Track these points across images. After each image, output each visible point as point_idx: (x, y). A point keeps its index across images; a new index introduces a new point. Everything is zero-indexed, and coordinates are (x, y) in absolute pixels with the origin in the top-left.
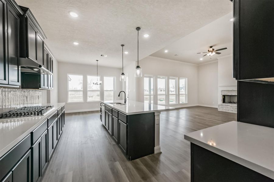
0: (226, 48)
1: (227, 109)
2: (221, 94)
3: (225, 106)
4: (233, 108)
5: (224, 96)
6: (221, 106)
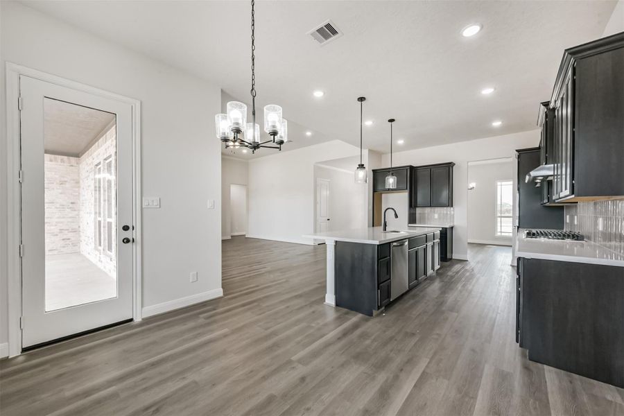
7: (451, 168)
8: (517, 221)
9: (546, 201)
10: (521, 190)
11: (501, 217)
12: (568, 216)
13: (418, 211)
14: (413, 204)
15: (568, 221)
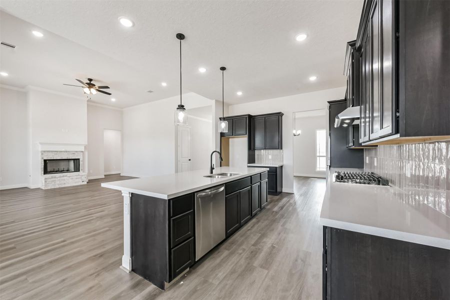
2: (41, 158)
7: (280, 117)
8: (329, 161)
9: (351, 144)
10: (332, 135)
11: (320, 156)
12: (367, 158)
13: (257, 152)
14: (251, 147)
15: (367, 162)
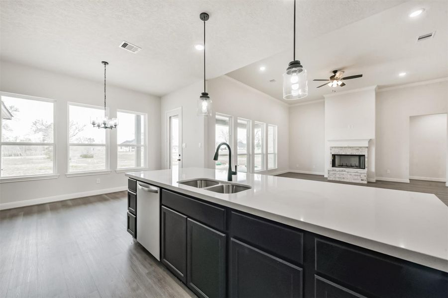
0: (361, 76)
1: (342, 176)
2: (330, 153)
3: (338, 172)
4: (351, 175)
5: (334, 156)
6: (333, 172)
